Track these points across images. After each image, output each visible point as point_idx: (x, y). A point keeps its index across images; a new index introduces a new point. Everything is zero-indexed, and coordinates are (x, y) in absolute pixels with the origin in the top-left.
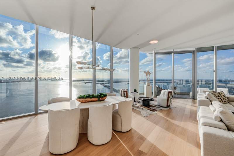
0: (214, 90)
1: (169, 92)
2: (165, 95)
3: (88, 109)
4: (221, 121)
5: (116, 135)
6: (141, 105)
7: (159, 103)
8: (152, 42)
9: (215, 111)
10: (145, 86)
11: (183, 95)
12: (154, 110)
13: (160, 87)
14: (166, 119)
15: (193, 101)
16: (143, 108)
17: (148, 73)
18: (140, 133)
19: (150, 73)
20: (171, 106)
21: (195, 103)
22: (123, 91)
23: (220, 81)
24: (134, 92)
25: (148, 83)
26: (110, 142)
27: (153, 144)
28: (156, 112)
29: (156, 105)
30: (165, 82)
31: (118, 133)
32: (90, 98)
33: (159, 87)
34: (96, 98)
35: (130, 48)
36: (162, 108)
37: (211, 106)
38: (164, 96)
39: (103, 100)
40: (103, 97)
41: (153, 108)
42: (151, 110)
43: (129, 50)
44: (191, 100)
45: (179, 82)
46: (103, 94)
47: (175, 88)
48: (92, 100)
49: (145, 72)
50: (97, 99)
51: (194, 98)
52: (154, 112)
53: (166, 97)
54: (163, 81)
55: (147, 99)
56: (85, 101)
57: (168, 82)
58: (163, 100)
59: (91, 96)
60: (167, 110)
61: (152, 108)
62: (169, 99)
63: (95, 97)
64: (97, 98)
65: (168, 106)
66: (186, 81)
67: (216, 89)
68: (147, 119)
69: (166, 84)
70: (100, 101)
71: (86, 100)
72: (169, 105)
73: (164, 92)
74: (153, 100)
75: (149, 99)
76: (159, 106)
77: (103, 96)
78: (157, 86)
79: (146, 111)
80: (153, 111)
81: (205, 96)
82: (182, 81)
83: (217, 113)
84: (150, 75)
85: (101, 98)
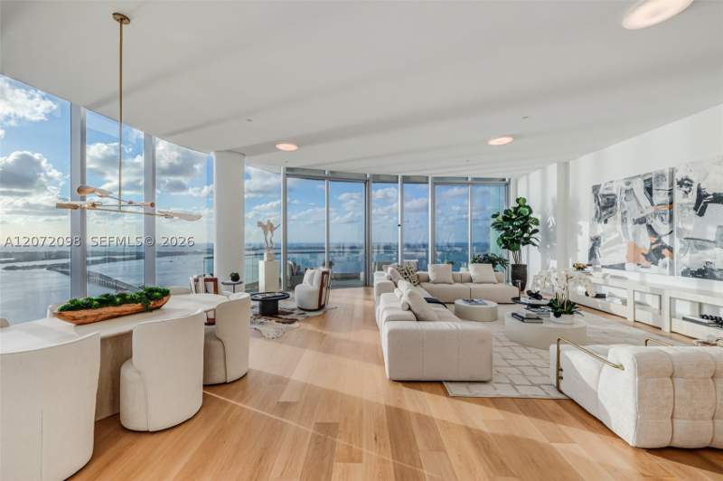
0: (399, 264)
1: (324, 273)
2: (314, 283)
3: (129, 335)
4: (410, 309)
5: (214, 395)
6: (256, 315)
7: (300, 302)
8: (282, 147)
9: (401, 296)
10: (262, 264)
11: (347, 279)
12: (292, 321)
13: (297, 264)
14: (321, 333)
15: (366, 290)
16: (263, 320)
17: (268, 228)
18: (274, 373)
19: (275, 226)
20: (328, 306)
21: (368, 293)
22: (201, 280)
23: (408, 246)
24: (230, 281)
25: (269, 255)
26: (200, 415)
27: (306, 384)
28: (296, 324)
29: (293, 310)
30: (305, 251)
31: (216, 388)
32: (116, 305)
33: (295, 264)
34: (137, 303)
35: (217, 152)
36: (308, 314)
37: (396, 290)
38: (312, 284)
39: (158, 308)
40: (157, 299)
41: (289, 317)
42: (283, 323)
43: (213, 155)
44: (362, 289)
45: (336, 250)
46: (157, 290)
47: (331, 264)
48: (123, 311)
49: (260, 224)
50: (138, 306)
51: (367, 284)
52: (292, 325)
53: (316, 286)
54: (301, 249)
55: (272, 295)
56: (97, 316)
57: (314, 250)
58: (310, 293)
59: (118, 300)
60: (319, 316)
61: (284, 317)
62: (324, 289)
63: (133, 300)
64: (140, 304)
65: (321, 307)
66: (352, 248)
67: (402, 262)
68: (281, 343)
69: (308, 256)
70: (151, 310)
71: (101, 314)
72: (323, 303)
73: (313, 275)
74: (285, 297)
75: (277, 294)
76: (301, 309)
77: (158, 294)
78: (291, 263)
79: (271, 327)
80: (290, 323)
81: (386, 275)
82: (343, 248)
83: (405, 299)
84: (275, 232)
85: (152, 303)
